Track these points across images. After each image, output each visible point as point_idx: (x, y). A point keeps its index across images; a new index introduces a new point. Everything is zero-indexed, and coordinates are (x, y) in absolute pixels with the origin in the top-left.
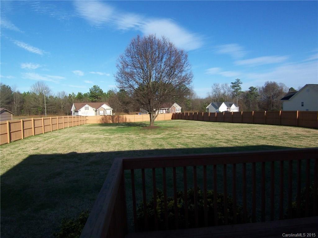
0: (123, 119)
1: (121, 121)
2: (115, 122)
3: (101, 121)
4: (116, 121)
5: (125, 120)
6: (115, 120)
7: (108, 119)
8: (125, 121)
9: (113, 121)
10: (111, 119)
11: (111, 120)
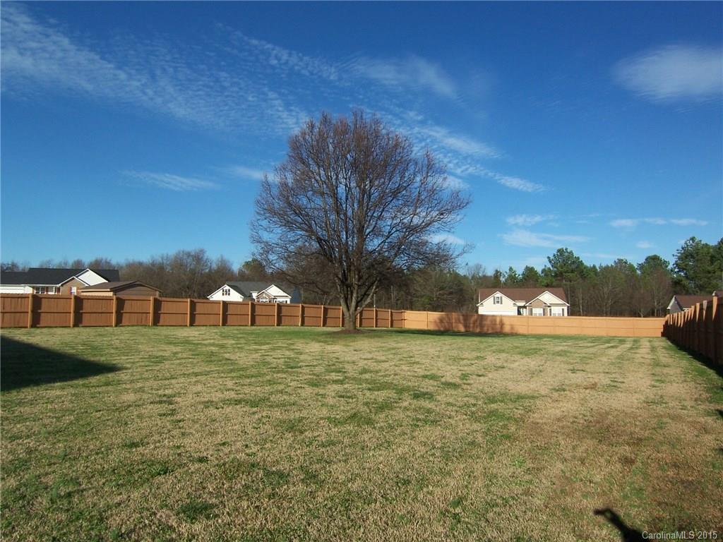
0: (495, 324)
1: (488, 330)
2: (471, 330)
3: (437, 325)
4: (473, 327)
5: (498, 326)
6: (472, 325)
7: (454, 321)
8: (499, 330)
9: (466, 326)
10: (462, 321)
11: (461, 323)
